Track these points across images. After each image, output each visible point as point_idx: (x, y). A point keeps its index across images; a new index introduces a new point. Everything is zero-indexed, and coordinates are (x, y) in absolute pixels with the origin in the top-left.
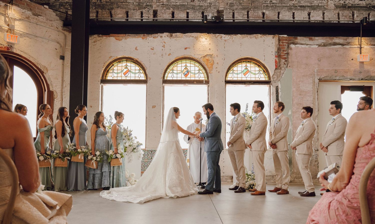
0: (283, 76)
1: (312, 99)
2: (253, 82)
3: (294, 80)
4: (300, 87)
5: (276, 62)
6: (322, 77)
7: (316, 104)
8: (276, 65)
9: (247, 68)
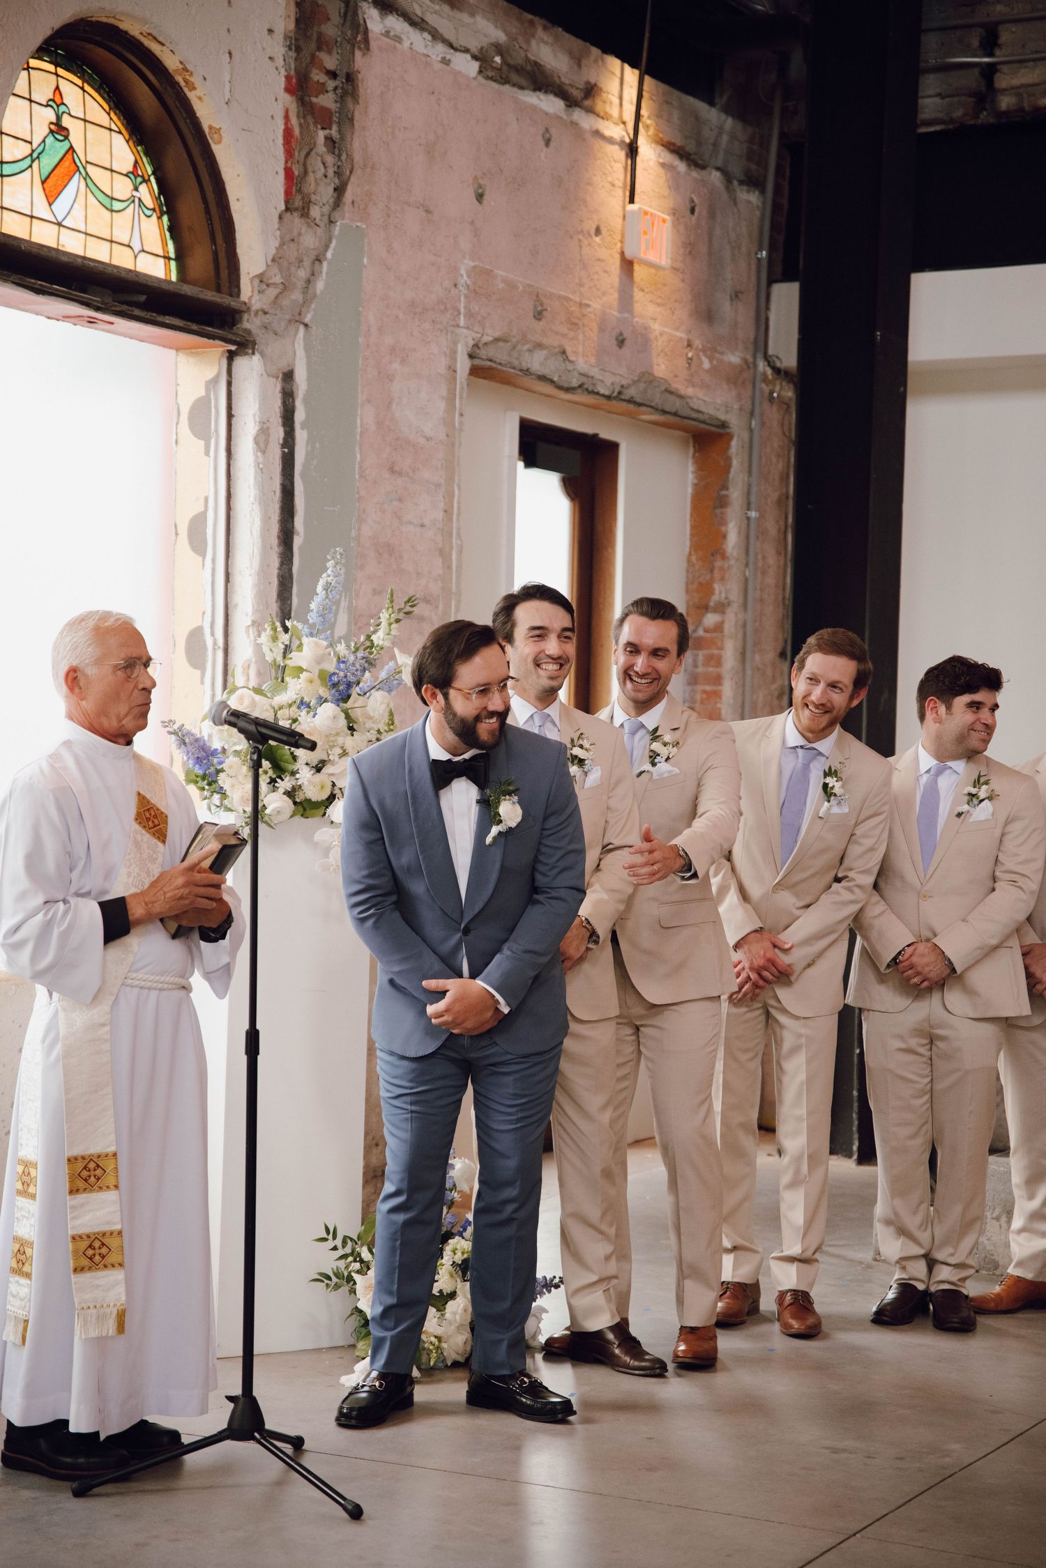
0: (320, 285)
1: (440, 515)
2: (143, 298)
3: (369, 330)
4: (394, 406)
5: (288, 133)
6: (486, 339)
7: (451, 559)
8: (288, 173)
9: (64, 124)
